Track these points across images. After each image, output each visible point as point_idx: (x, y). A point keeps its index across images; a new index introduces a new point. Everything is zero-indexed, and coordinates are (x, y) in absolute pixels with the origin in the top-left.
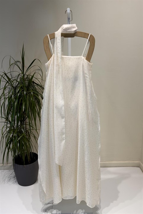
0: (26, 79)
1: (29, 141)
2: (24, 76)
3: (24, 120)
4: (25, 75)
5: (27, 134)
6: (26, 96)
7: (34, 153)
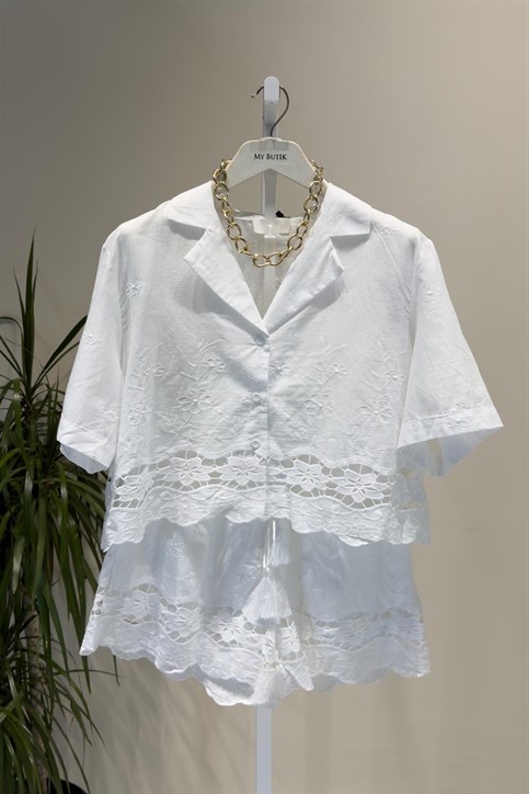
0: (42, 407)
2: (30, 391)
4: (36, 386)
6: (34, 503)
7: (72, 786)
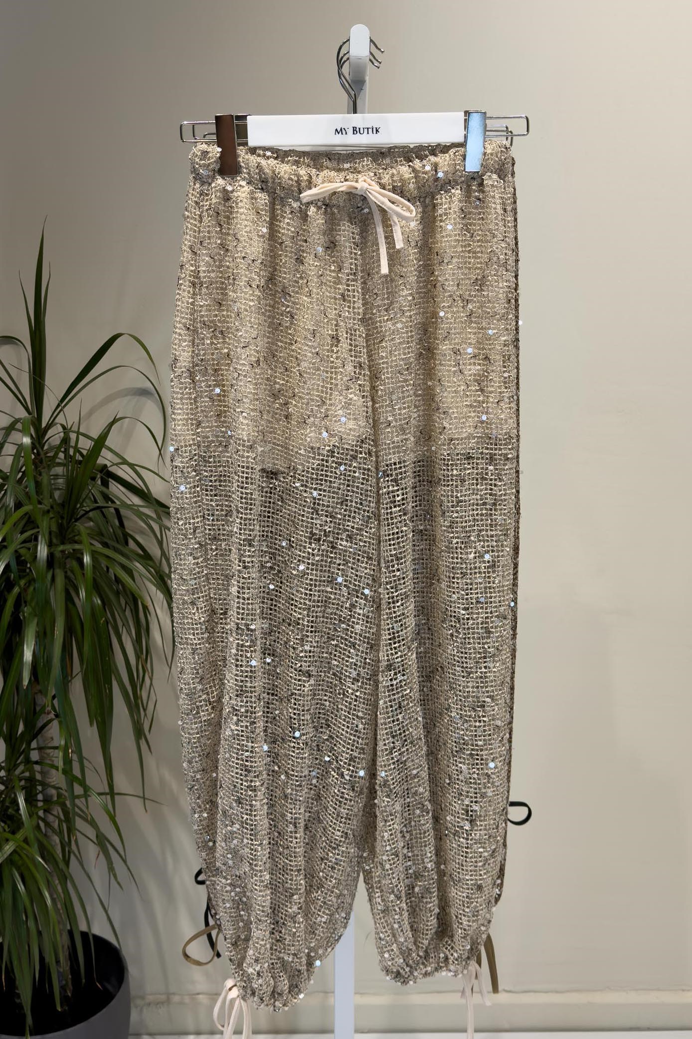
1: (64, 878)
3: (35, 731)
5: (51, 818)
